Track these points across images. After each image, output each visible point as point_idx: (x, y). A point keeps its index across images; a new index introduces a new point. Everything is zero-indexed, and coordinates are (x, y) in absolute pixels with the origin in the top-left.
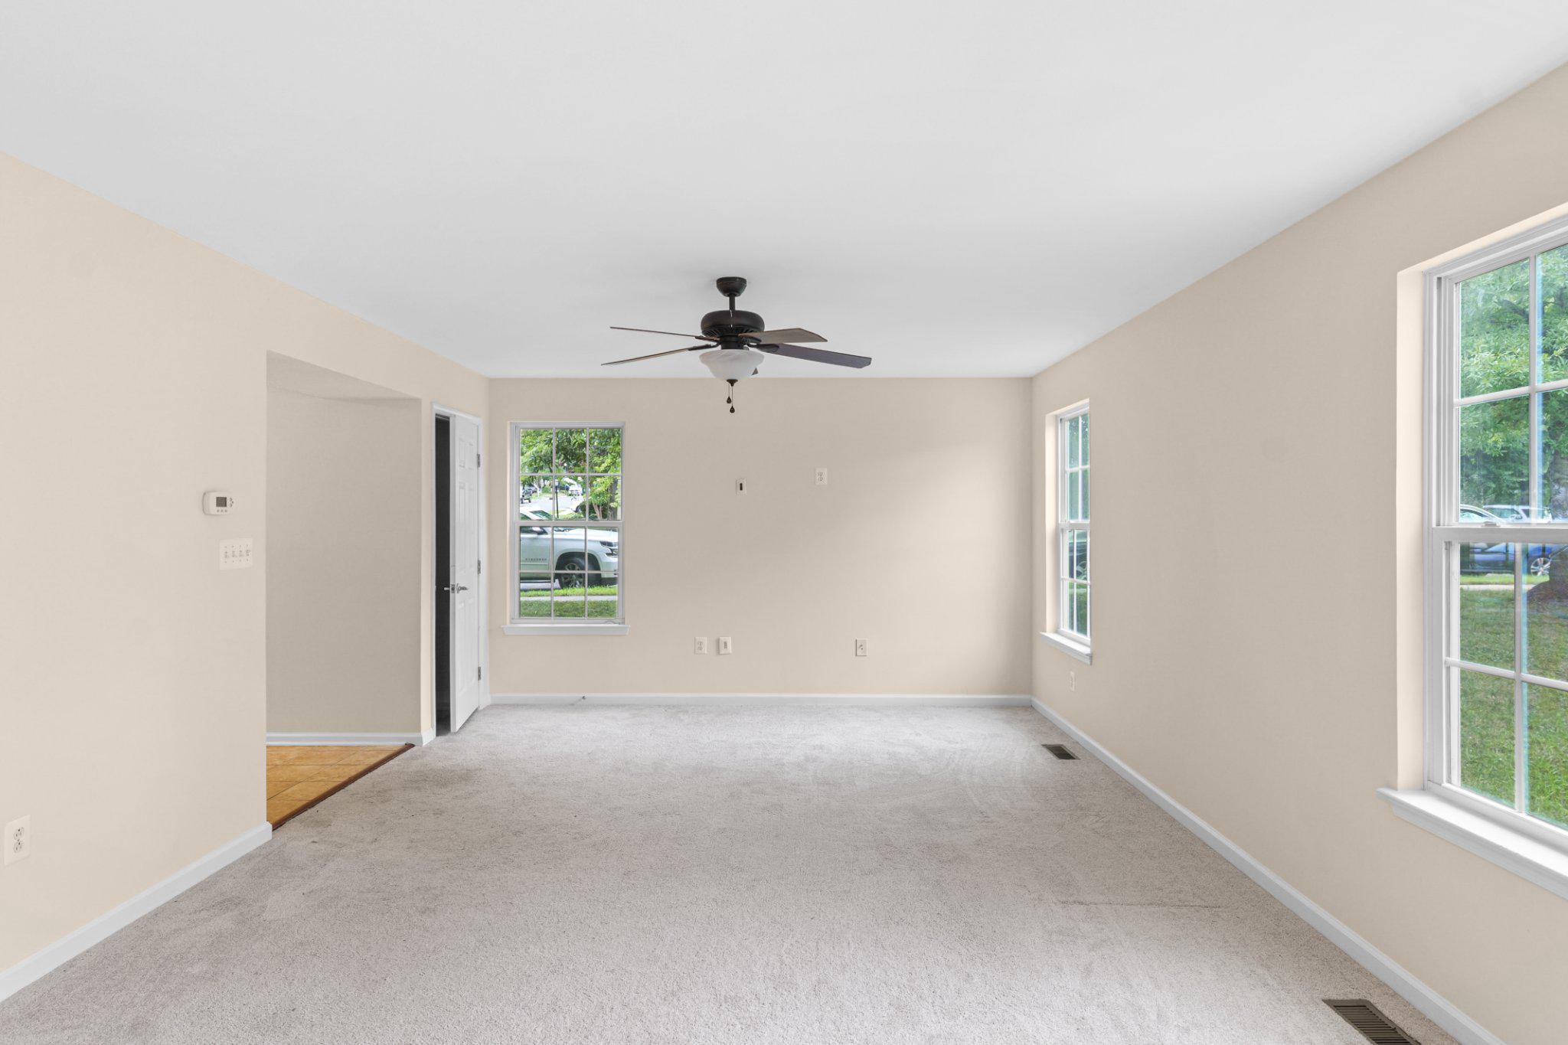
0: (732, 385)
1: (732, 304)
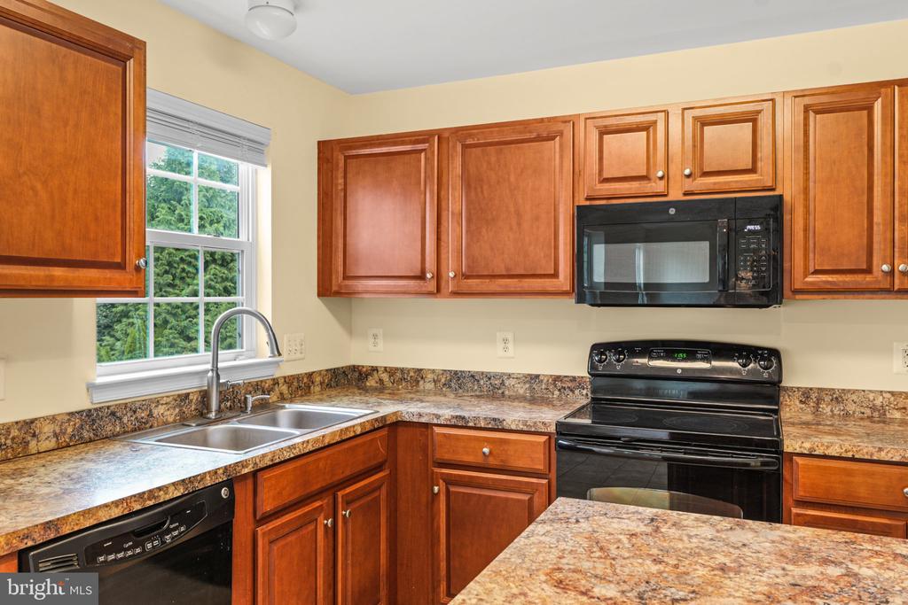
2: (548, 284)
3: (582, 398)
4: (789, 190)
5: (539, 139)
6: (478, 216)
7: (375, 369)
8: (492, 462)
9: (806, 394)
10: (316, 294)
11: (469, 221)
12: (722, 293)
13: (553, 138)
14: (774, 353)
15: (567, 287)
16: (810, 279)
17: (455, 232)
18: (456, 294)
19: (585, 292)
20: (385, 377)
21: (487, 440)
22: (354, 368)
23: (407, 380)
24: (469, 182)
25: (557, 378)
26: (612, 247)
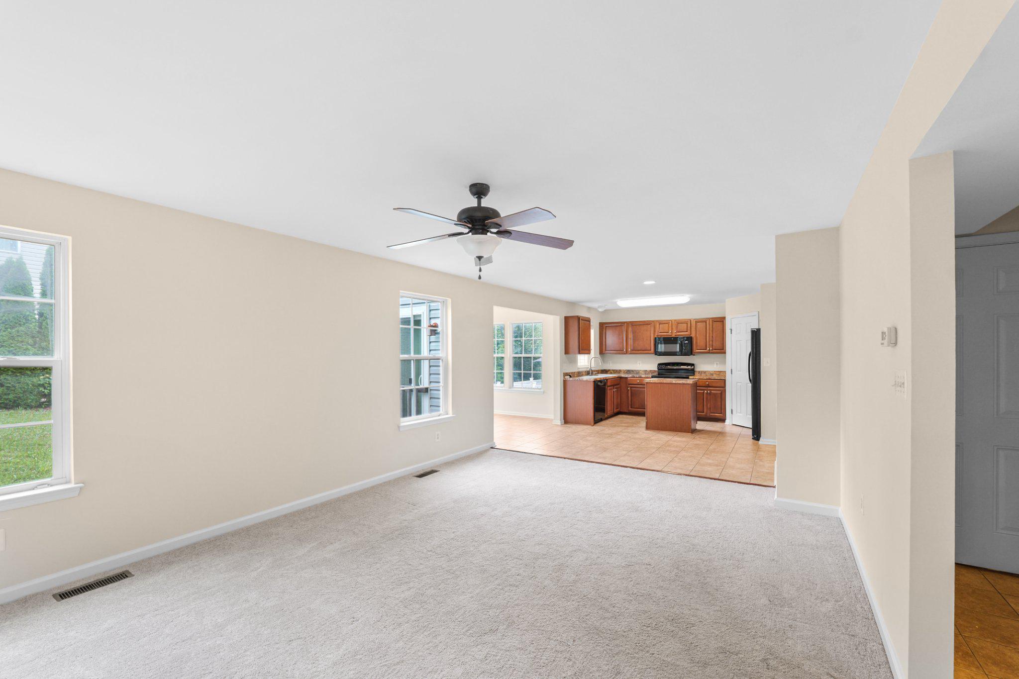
0: (480, 260)
1: (479, 203)
2: (649, 352)
3: (657, 373)
4: (693, 335)
5: (647, 324)
6: (635, 339)
7: (609, 370)
8: (639, 383)
9: (699, 372)
10: (598, 353)
11: (633, 339)
12: (682, 353)
13: (650, 324)
14: (693, 365)
15: (653, 352)
16: (697, 351)
17: (630, 342)
18: (630, 354)
19: (657, 353)
20: (612, 371)
21: (638, 380)
22: (605, 370)
23: (619, 371)
24: (634, 332)
25: (650, 371)
26: (666, 345)
